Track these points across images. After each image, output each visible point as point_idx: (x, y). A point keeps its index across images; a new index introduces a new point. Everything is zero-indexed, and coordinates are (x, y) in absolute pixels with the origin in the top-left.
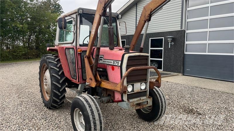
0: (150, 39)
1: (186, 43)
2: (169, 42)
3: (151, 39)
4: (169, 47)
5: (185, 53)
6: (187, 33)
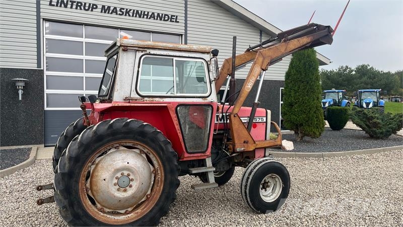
1: (46, 91)
2: (18, 90)
4: (20, 99)
5: (46, 109)
6: (46, 75)
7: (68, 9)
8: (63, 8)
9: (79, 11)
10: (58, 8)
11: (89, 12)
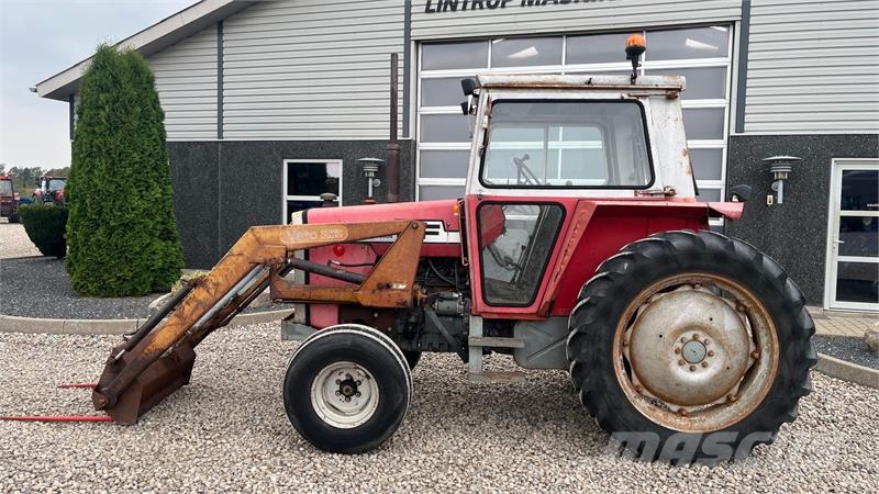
0: (286, 162)
1: (421, 181)
2: (368, 178)
3: (289, 164)
4: (370, 195)
6: (421, 151)
7: (459, 13)
8: (450, 14)
9: (478, 12)
10: (442, 15)
11: (498, 11)
